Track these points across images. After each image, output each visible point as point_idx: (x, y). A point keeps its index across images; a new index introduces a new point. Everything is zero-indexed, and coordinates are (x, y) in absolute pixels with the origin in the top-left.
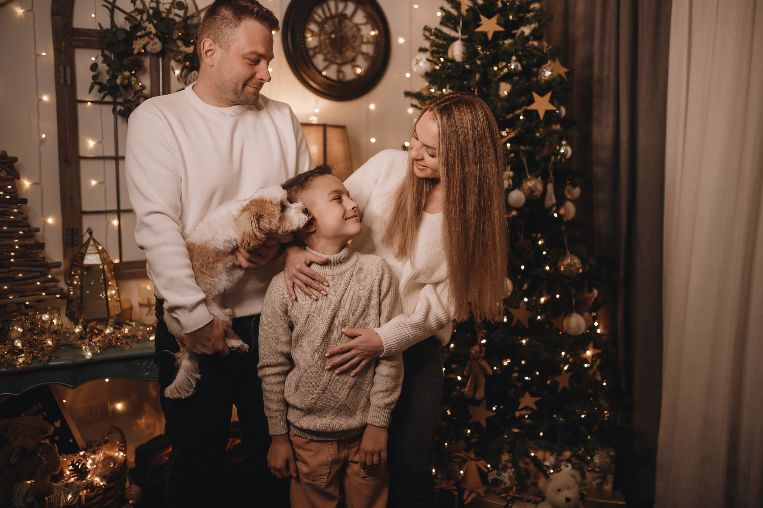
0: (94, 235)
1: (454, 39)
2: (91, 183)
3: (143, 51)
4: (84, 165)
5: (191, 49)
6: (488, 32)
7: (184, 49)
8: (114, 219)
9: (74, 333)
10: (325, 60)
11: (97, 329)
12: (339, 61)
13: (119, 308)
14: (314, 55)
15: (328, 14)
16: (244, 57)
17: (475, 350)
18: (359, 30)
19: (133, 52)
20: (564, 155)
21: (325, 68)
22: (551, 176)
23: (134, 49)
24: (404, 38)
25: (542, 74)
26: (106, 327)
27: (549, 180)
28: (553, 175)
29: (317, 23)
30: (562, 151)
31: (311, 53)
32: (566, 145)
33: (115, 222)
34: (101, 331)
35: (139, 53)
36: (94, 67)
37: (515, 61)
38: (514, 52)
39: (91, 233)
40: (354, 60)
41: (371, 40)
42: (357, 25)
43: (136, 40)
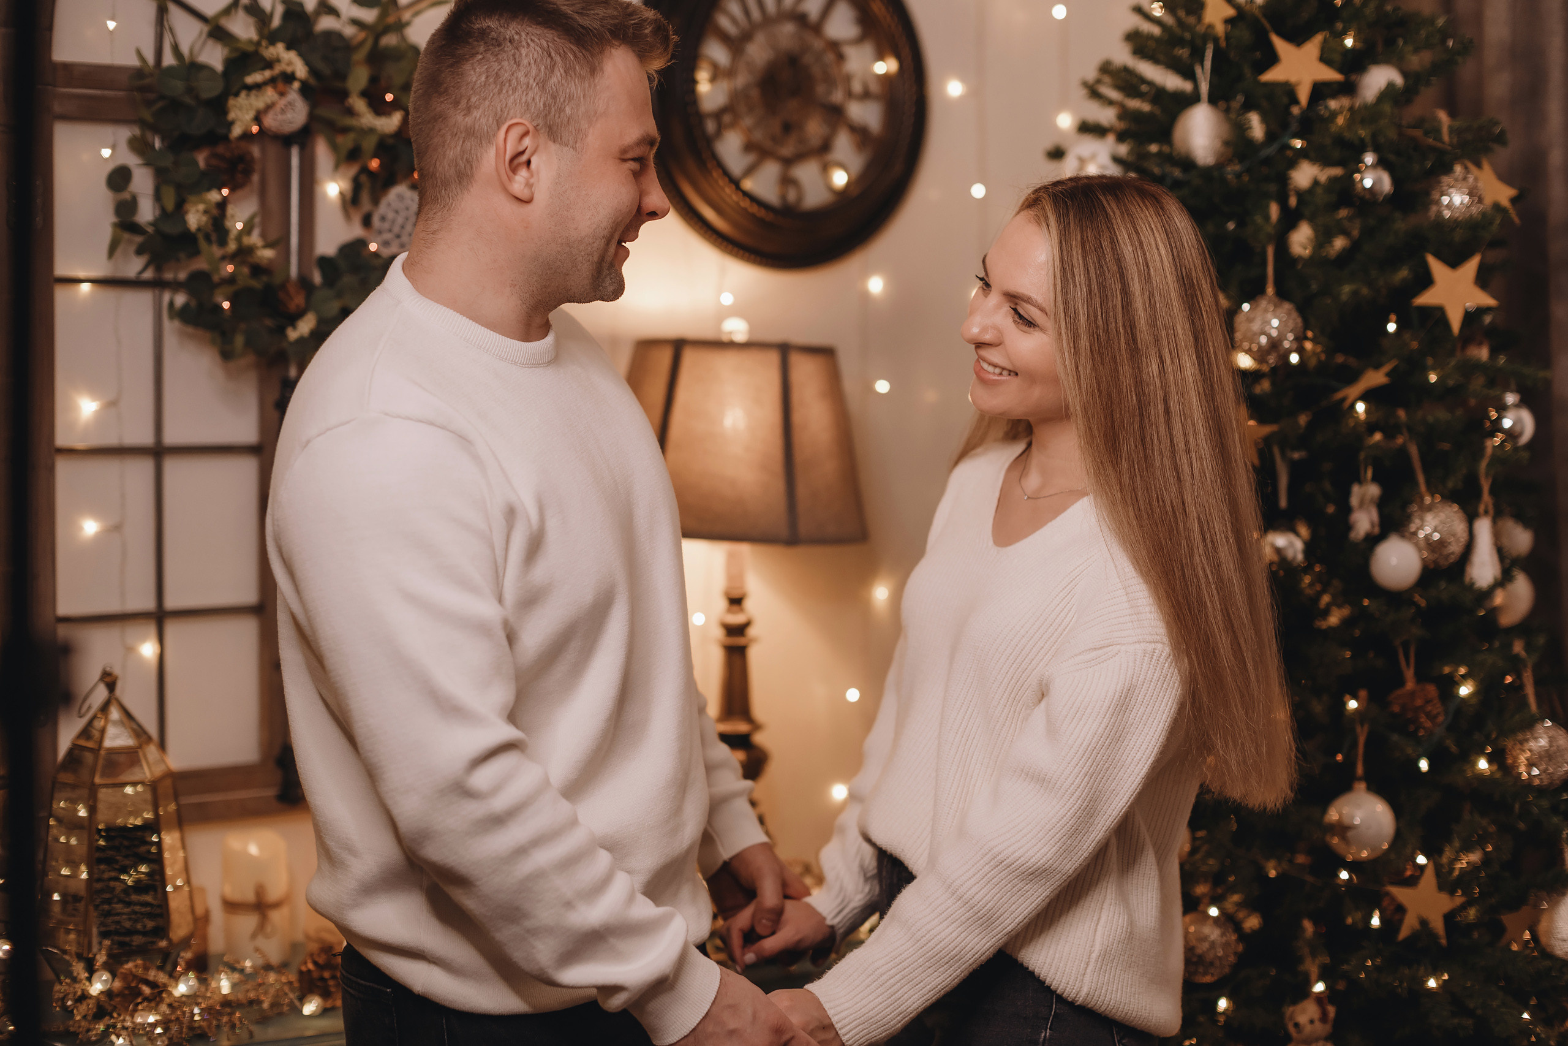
0: (118, 692)
1: (1188, 101)
2: (81, 528)
3: (255, 129)
4: (65, 472)
5: (391, 123)
6: (1298, 84)
7: (368, 119)
8: (144, 640)
9: (84, 996)
10: (749, 147)
11: (148, 983)
12: (787, 151)
13: (189, 918)
14: (719, 133)
15: (756, 14)
16: (623, 157)
17: (1306, 1015)
18: (841, 57)
19: (229, 130)
20: (1512, 435)
21: (750, 171)
22: (1486, 497)
23: (231, 124)
24: (963, 80)
25: (1445, 200)
26: (175, 977)
27: (1481, 509)
28: (1492, 492)
29: (725, 38)
30: (1507, 423)
31: (710, 126)
32: (1517, 406)
33: (148, 650)
34: (159, 993)
35: (247, 136)
36: (119, 178)
37: (1374, 166)
38: (1368, 140)
39: (111, 686)
40: (825, 147)
41: (874, 87)
42: (835, 47)
43: (237, 95)
